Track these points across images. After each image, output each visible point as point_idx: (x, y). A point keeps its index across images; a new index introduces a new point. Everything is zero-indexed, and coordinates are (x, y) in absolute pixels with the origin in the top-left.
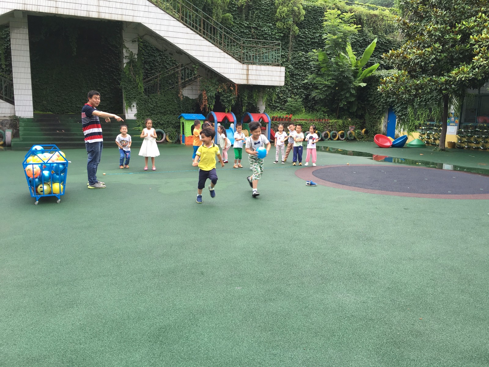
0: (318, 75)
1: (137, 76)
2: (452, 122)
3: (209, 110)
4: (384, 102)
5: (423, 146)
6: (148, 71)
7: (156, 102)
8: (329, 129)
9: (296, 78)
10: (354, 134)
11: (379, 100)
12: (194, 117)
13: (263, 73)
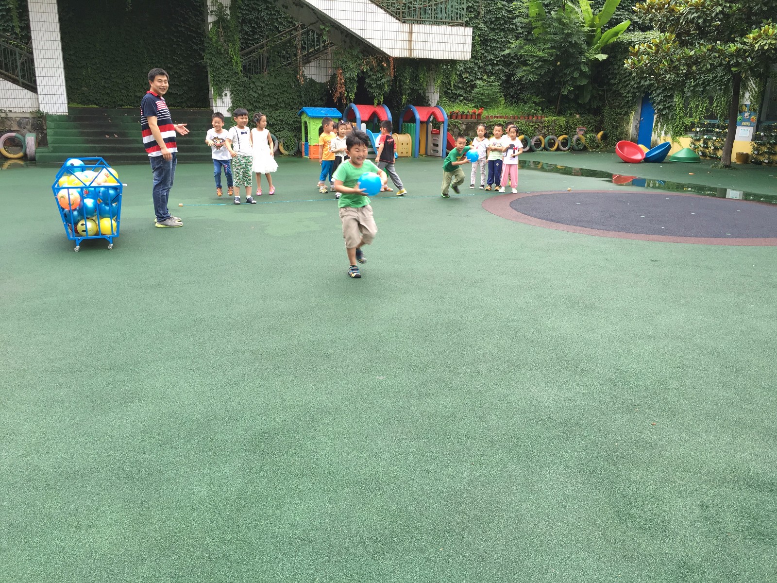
0: (528, 41)
1: (230, 45)
2: (745, 120)
3: (347, 101)
4: (635, 86)
5: (695, 161)
6: (249, 35)
7: (262, 88)
8: (543, 132)
9: (491, 46)
10: (583, 141)
11: (627, 82)
12: (323, 114)
13: (435, 38)
